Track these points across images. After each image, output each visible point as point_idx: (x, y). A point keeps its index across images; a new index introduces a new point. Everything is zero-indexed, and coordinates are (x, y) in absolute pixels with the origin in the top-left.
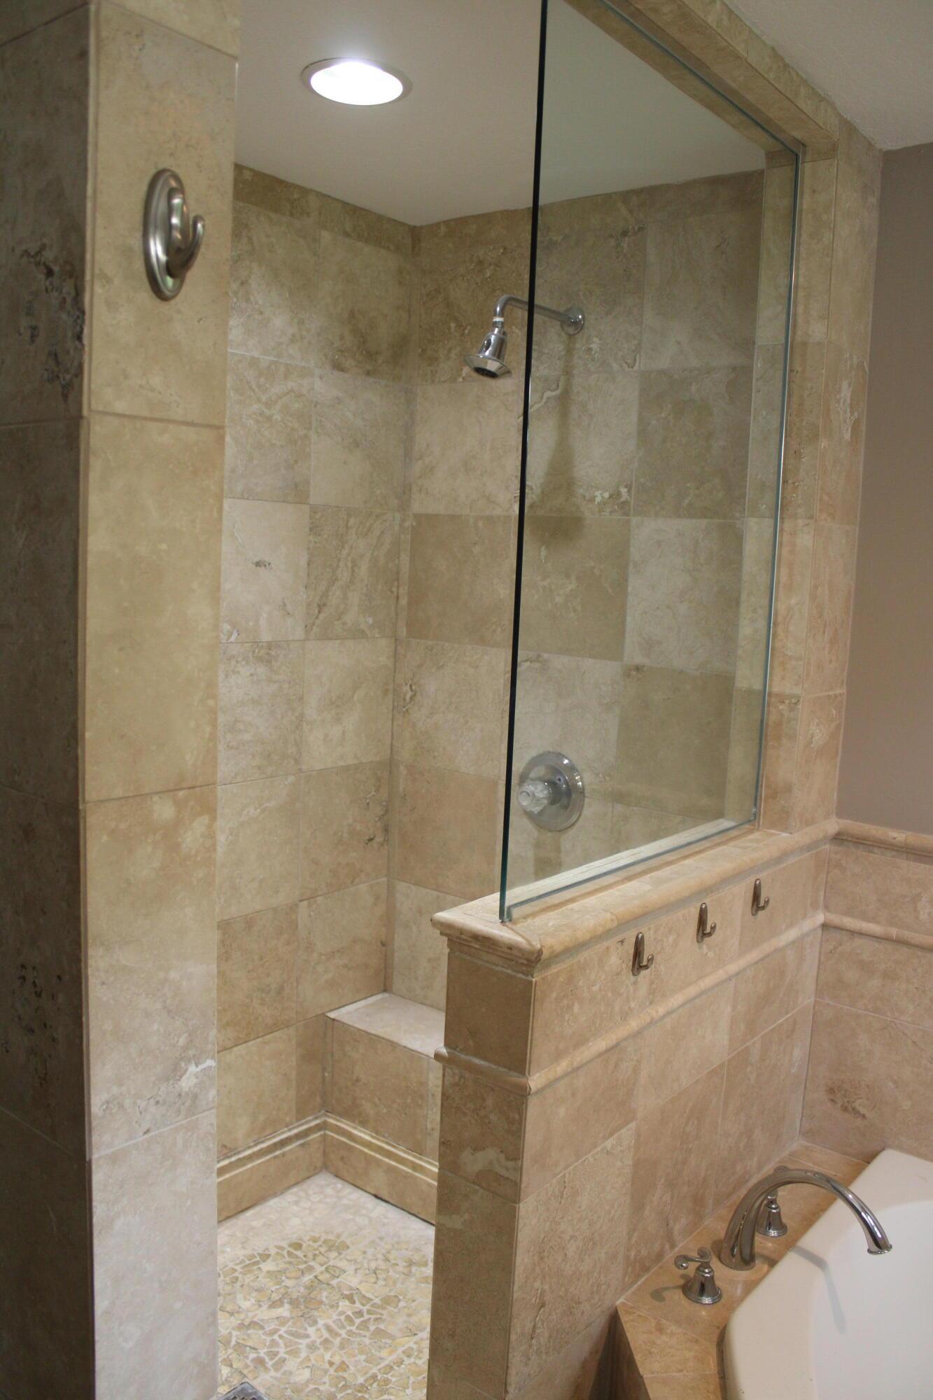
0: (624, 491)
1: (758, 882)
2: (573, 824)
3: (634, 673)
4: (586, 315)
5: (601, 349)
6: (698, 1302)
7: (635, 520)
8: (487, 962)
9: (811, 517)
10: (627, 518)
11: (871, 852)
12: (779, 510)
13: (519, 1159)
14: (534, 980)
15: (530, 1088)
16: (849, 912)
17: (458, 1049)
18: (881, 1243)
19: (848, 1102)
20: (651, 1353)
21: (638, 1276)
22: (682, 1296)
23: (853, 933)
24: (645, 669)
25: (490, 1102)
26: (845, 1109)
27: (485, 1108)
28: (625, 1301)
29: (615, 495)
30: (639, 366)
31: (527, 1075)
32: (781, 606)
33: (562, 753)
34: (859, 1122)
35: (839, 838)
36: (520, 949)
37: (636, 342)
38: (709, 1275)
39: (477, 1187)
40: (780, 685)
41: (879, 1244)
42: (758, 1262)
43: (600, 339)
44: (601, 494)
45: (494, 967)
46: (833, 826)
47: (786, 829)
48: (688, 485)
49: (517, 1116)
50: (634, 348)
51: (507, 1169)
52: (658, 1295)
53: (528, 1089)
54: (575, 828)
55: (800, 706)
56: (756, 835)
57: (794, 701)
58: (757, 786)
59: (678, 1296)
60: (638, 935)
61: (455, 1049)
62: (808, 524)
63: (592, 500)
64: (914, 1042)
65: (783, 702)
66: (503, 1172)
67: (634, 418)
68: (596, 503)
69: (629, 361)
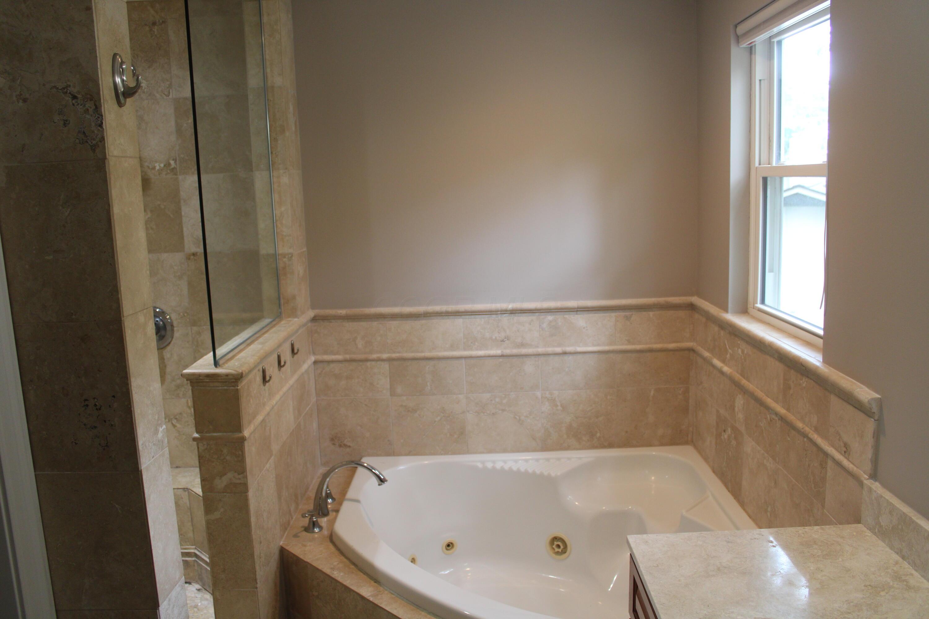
0: (172, 162)
1: (292, 342)
2: (170, 343)
3: (192, 257)
4: (136, 68)
5: (148, 86)
6: (314, 532)
7: (180, 177)
8: (214, 387)
9: (286, 169)
10: (175, 176)
11: (331, 322)
12: (270, 167)
13: (245, 472)
14: (239, 388)
15: (246, 437)
16: (326, 353)
17: (204, 432)
18: (383, 480)
19: (341, 442)
20: (305, 554)
21: (284, 532)
22: (305, 532)
23: (329, 362)
24: (198, 254)
25: (225, 451)
26: (340, 446)
27: (223, 455)
28: (283, 543)
29: (168, 165)
30: (172, 96)
31: (242, 432)
32: (277, 212)
33: (156, 306)
34: (348, 450)
35: (315, 319)
36: (232, 375)
37: (168, 83)
38: (315, 520)
39: (225, 494)
40: (282, 250)
41: (382, 481)
42: (330, 513)
43: (147, 81)
44: (159, 165)
45: (218, 388)
46: (311, 314)
47: (296, 316)
48: (210, 157)
49: (240, 453)
50: (167, 86)
51: (239, 479)
52: (296, 536)
53: (245, 437)
54: (171, 345)
55: (293, 258)
56: (283, 322)
57: (290, 256)
58: (279, 298)
59: (305, 533)
60: (263, 367)
61: (202, 433)
62: (285, 172)
63: (154, 168)
64: (366, 405)
65: (285, 257)
66: (238, 481)
67: (173, 123)
68: (156, 170)
69: (166, 93)
